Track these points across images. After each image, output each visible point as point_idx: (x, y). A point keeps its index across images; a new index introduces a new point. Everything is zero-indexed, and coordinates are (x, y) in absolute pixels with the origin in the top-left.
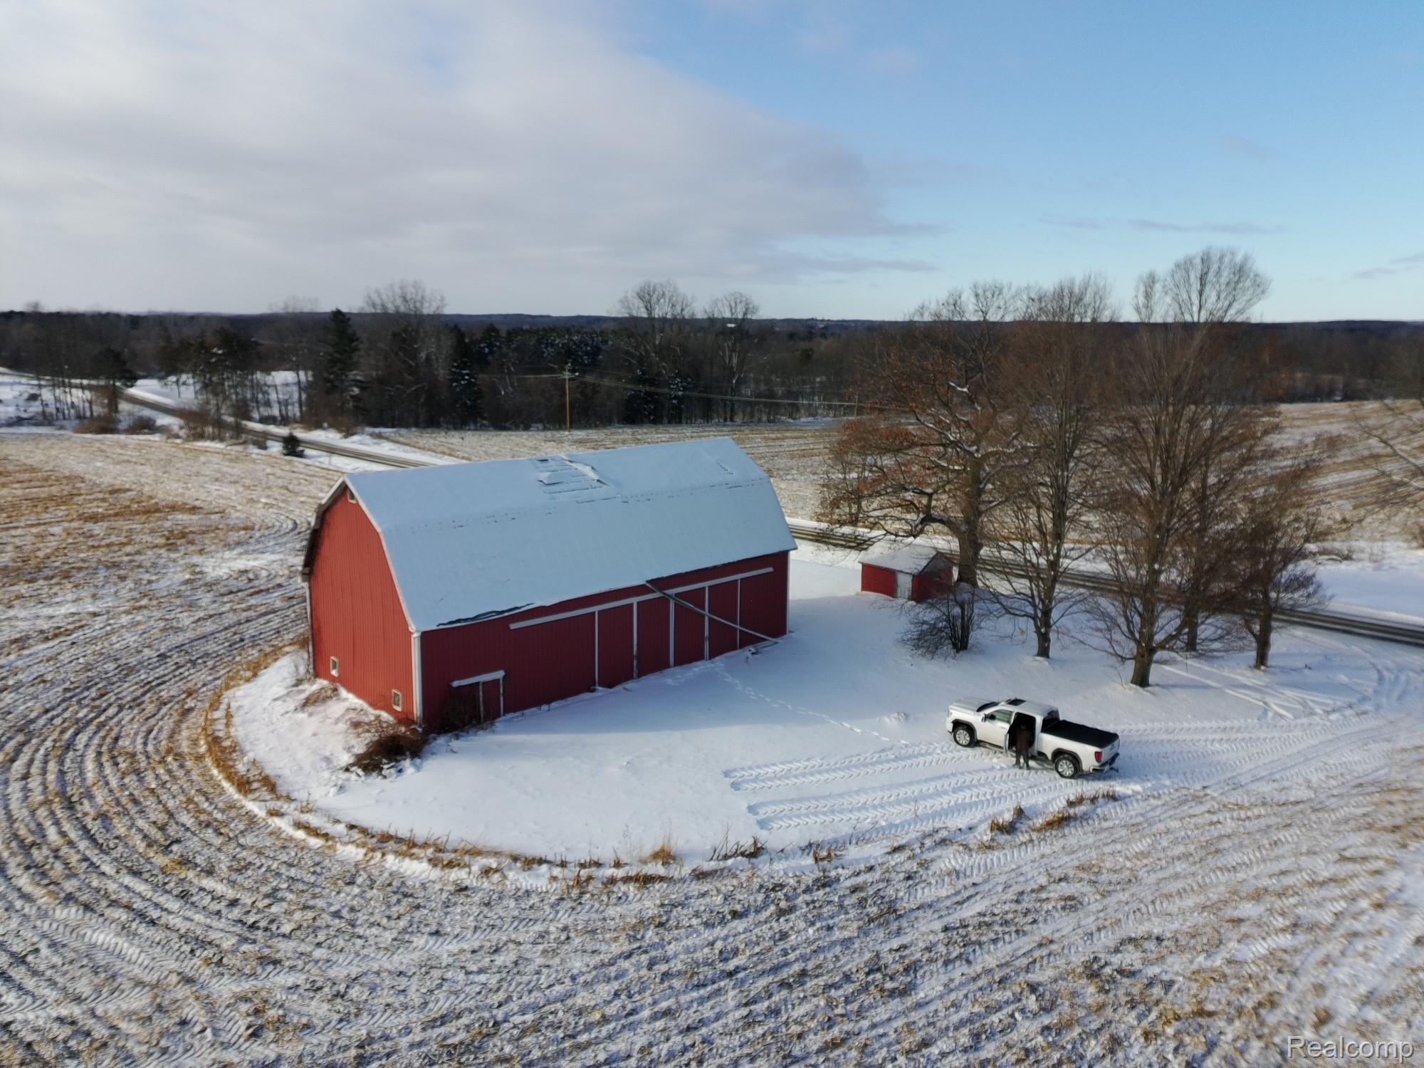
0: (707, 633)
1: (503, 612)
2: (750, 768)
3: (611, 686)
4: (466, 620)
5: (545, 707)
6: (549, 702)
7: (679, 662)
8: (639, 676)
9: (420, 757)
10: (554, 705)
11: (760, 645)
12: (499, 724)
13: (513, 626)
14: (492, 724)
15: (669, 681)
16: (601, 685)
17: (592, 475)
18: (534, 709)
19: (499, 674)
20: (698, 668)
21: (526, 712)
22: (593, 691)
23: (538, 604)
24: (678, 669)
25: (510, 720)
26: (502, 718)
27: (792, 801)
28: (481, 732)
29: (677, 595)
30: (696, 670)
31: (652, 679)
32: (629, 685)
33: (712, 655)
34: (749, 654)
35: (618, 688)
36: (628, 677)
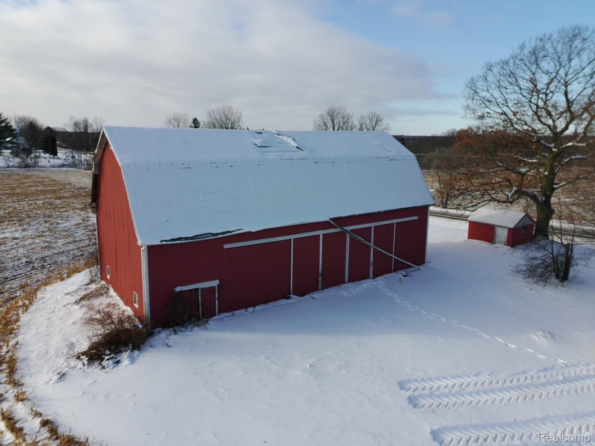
0: (372, 260)
1: (218, 234)
2: (423, 380)
3: (302, 296)
4: (186, 238)
5: (250, 309)
6: (254, 305)
7: (352, 279)
8: (323, 288)
9: (139, 350)
10: (258, 308)
11: (409, 270)
12: (212, 323)
13: (226, 246)
14: (206, 322)
15: (345, 293)
16: (295, 294)
17: (293, 144)
18: (243, 311)
19: (215, 283)
20: (366, 284)
21: (236, 312)
22: (289, 298)
23: (246, 230)
24: (351, 285)
25: (222, 319)
26: (217, 317)
27: (476, 427)
28: (196, 329)
29: (351, 231)
30: (364, 285)
31: (332, 292)
32: (316, 295)
33: (375, 276)
34: (401, 276)
35: (307, 297)
36: (315, 289)
